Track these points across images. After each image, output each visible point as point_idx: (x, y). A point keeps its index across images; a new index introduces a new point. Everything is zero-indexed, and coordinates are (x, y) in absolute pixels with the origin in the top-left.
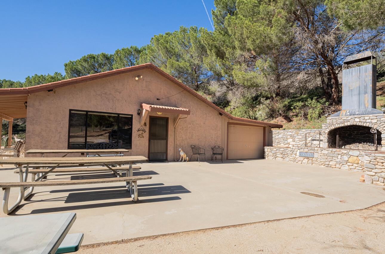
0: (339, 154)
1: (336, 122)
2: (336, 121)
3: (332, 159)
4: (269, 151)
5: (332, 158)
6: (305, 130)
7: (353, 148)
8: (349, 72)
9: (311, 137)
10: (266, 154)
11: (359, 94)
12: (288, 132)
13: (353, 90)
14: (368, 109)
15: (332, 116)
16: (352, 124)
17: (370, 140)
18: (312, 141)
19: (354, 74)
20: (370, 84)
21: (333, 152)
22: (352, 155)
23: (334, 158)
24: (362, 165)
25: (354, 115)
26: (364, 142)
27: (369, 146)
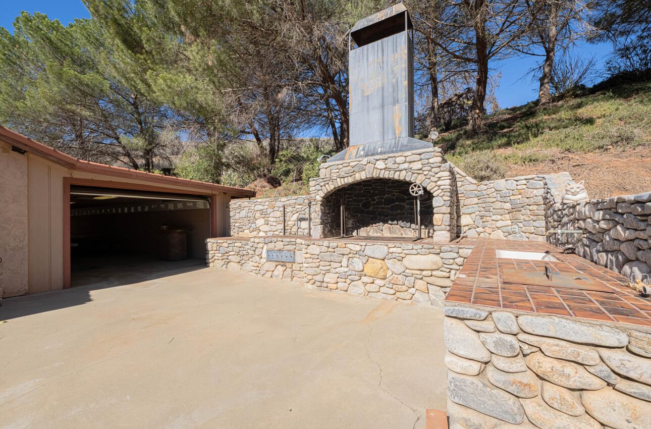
0: (343, 255)
1: (338, 174)
2: (338, 170)
3: (328, 268)
4: (215, 249)
5: (330, 265)
6: (285, 199)
7: (373, 234)
8: (361, 55)
9: (297, 214)
10: (210, 256)
11: (383, 106)
12: (255, 204)
13: (370, 97)
14: (401, 139)
15: (330, 161)
16: (369, 176)
17: (403, 214)
18: (299, 222)
19: (371, 58)
20: (403, 79)
21: (330, 250)
22: (372, 256)
23: (334, 265)
24: (393, 282)
25: (373, 155)
26: (392, 220)
27: (402, 227)
